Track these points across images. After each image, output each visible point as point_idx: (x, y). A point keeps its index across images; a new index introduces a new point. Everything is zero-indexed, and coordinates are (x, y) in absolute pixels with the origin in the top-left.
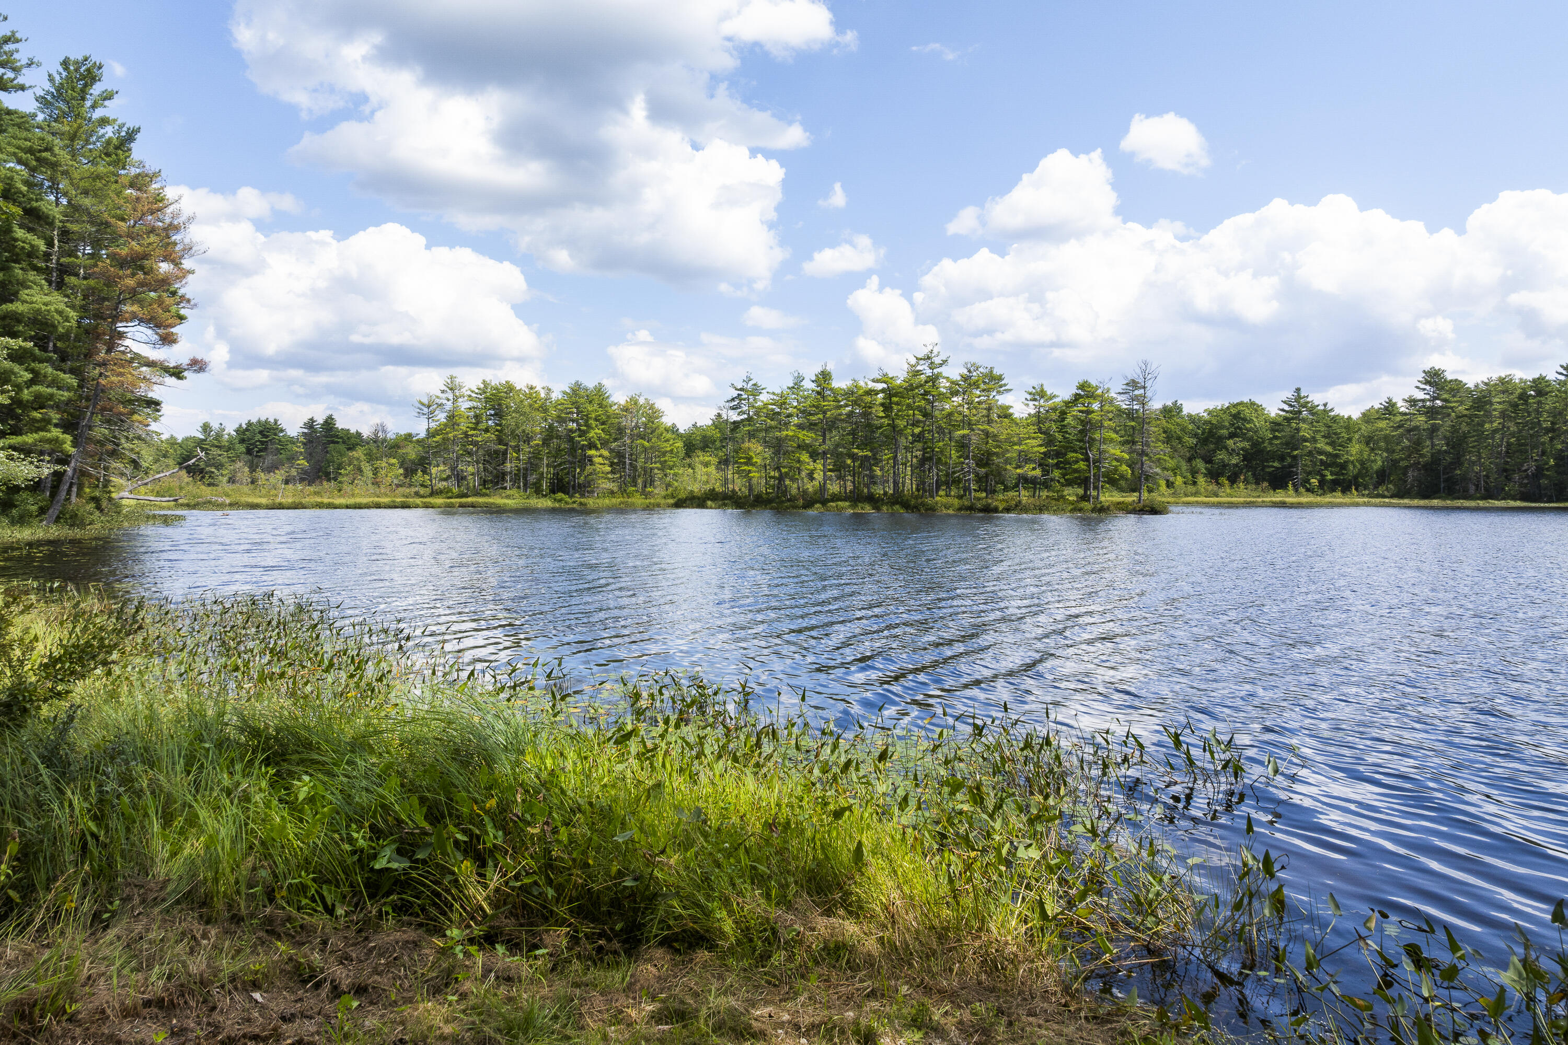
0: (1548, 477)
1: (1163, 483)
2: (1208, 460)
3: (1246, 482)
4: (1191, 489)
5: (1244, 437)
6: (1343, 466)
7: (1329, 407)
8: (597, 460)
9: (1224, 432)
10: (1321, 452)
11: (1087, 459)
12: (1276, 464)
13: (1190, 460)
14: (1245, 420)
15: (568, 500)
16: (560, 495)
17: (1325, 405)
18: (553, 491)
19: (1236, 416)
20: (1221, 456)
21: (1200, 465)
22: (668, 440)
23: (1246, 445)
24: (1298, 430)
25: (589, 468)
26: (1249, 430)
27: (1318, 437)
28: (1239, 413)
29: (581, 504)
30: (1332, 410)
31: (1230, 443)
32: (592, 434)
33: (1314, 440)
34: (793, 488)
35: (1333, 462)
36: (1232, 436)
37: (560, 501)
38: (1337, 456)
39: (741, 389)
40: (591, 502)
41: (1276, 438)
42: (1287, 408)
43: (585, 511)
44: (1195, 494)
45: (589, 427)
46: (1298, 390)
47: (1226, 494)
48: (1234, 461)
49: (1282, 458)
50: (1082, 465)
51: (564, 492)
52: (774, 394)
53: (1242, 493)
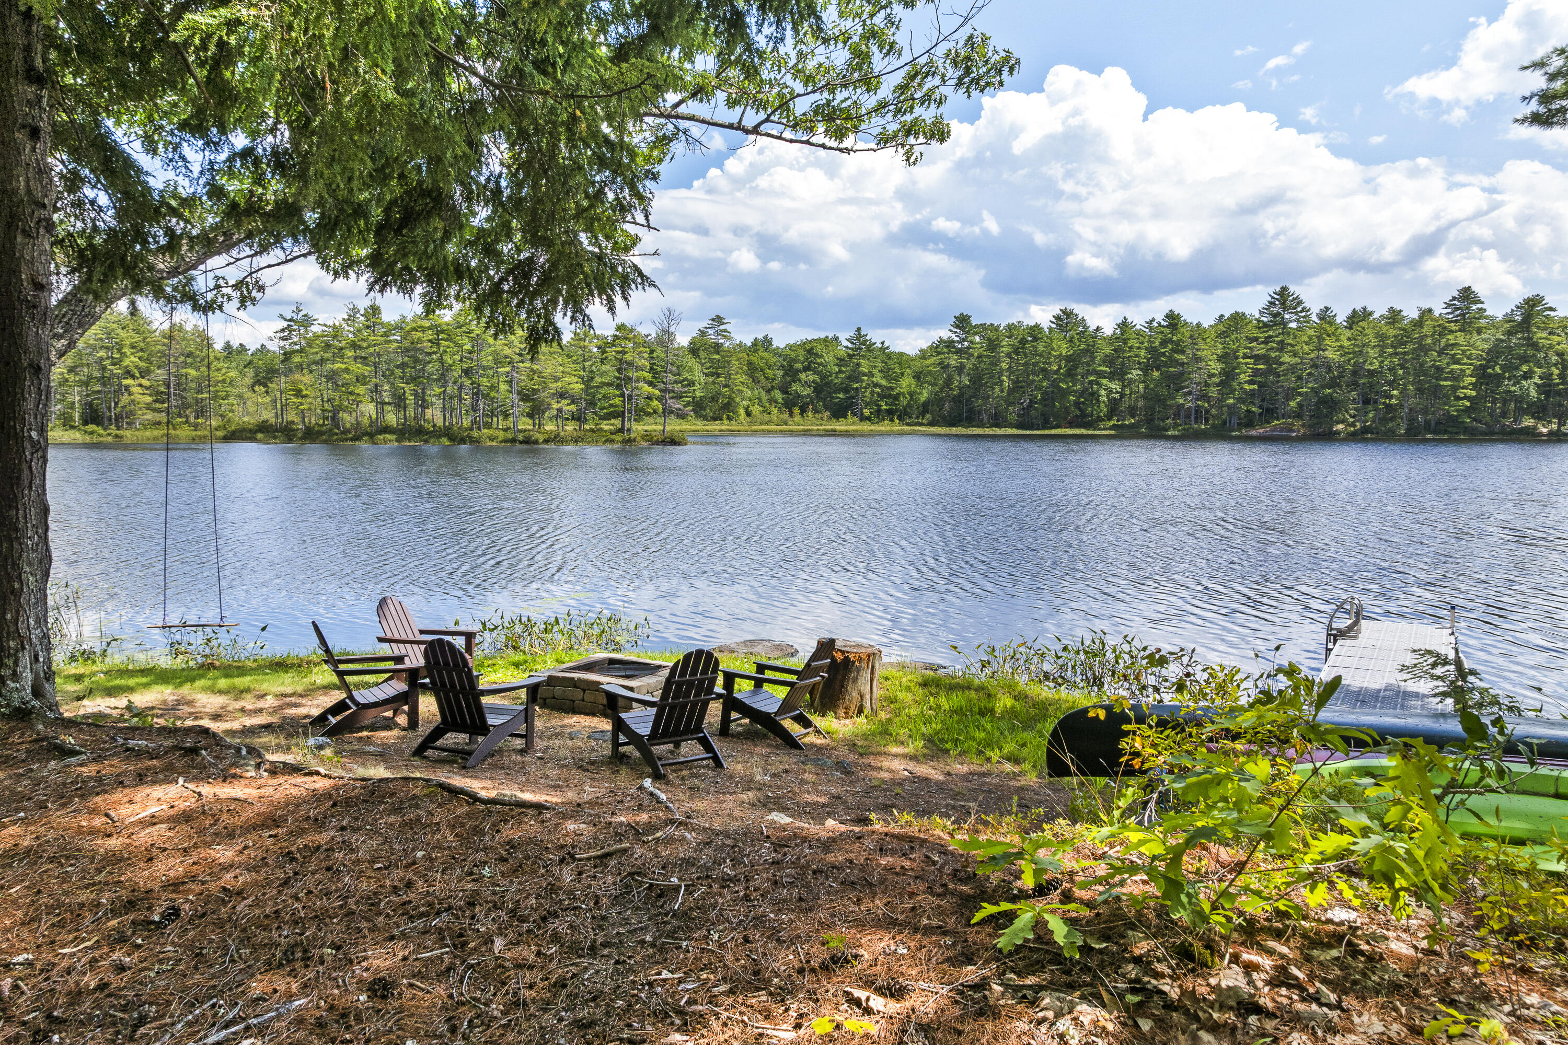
0: (1036, 409)
1: (742, 412)
2: (785, 391)
3: (816, 411)
4: (766, 417)
5: (816, 372)
6: (896, 397)
7: (886, 345)
8: (136, 390)
9: (799, 366)
10: (876, 385)
11: (622, 395)
12: (841, 396)
13: (768, 391)
14: (817, 355)
15: (102, 432)
16: (91, 427)
17: (883, 343)
18: (86, 423)
19: (810, 352)
20: (795, 387)
21: (778, 395)
22: (219, 370)
23: (816, 377)
24: (858, 365)
25: (125, 399)
26: (819, 364)
27: (875, 371)
28: (812, 349)
29: (117, 436)
30: (888, 348)
31: (803, 376)
32: (126, 362)
33: (871, 375)
34: (347, 419)
35: (887, 394)
36: (806, 369)
37: (92, 433)
38: (892, 389)
39: (291, 320)
40: (128, 434)
41: (840, 372)
42: (850, 345)
43: (119, 444)
44: (769, 422)
45: (123, 355)
46: (859, 329)
47: (797, 422)
48: (805, 393)
49: (846, 390)
50: (617, 401)
51: (98, 425)
52: (325, 325)
53: (811, 421)
